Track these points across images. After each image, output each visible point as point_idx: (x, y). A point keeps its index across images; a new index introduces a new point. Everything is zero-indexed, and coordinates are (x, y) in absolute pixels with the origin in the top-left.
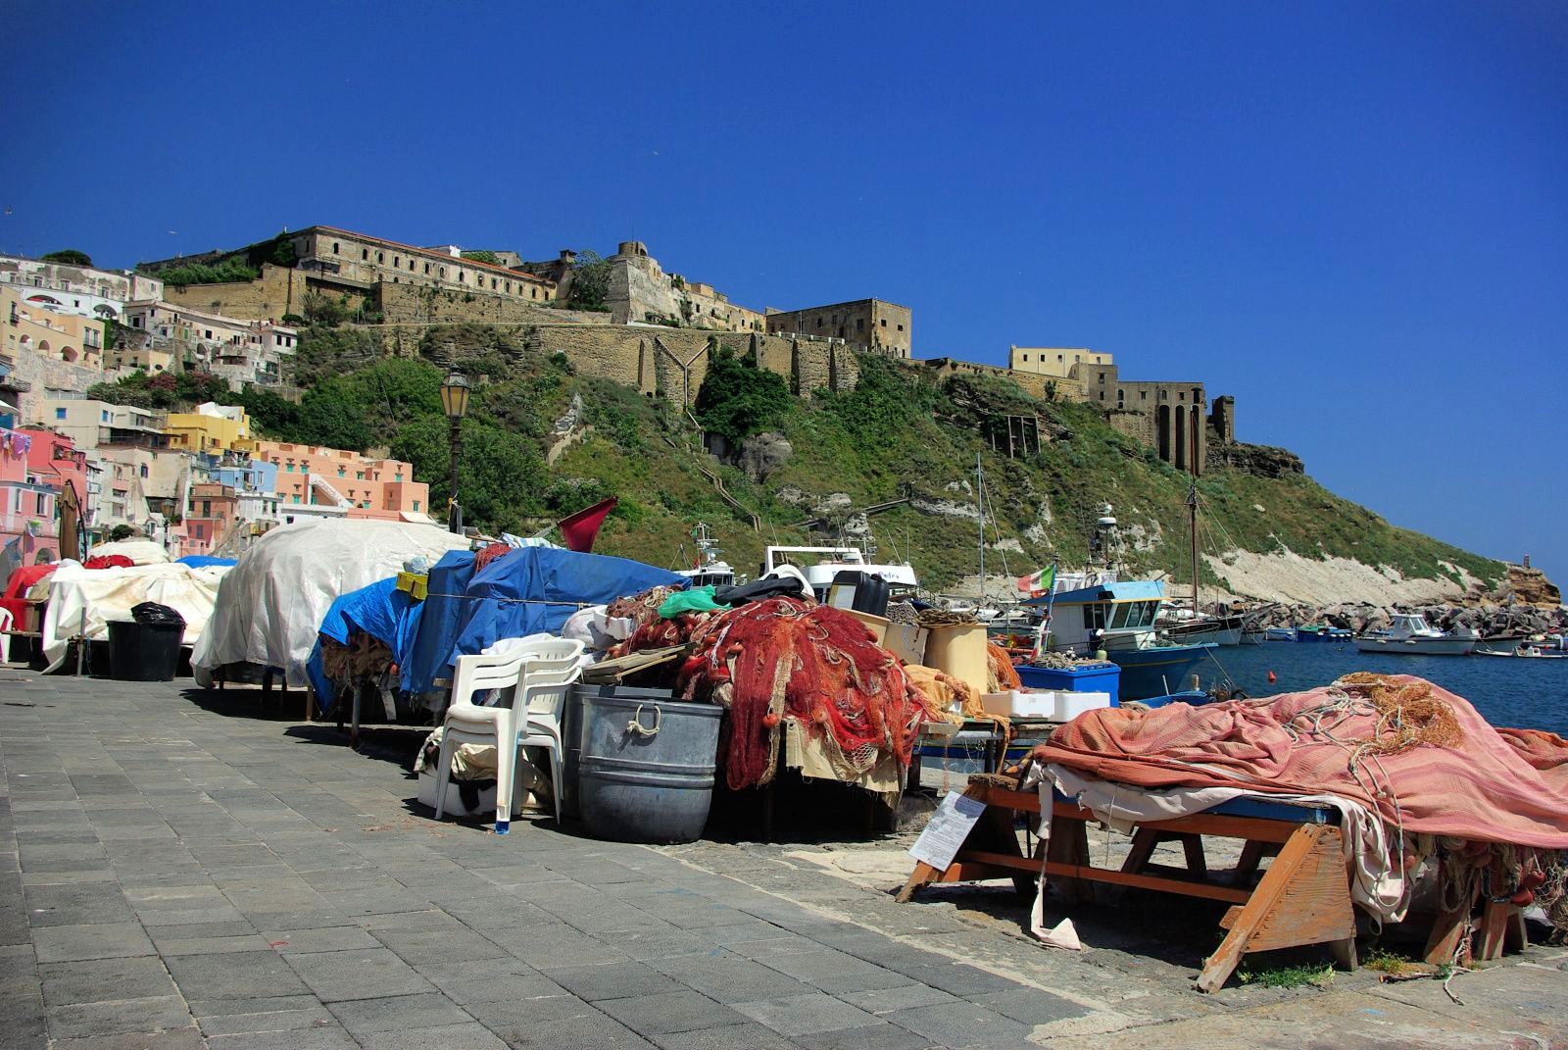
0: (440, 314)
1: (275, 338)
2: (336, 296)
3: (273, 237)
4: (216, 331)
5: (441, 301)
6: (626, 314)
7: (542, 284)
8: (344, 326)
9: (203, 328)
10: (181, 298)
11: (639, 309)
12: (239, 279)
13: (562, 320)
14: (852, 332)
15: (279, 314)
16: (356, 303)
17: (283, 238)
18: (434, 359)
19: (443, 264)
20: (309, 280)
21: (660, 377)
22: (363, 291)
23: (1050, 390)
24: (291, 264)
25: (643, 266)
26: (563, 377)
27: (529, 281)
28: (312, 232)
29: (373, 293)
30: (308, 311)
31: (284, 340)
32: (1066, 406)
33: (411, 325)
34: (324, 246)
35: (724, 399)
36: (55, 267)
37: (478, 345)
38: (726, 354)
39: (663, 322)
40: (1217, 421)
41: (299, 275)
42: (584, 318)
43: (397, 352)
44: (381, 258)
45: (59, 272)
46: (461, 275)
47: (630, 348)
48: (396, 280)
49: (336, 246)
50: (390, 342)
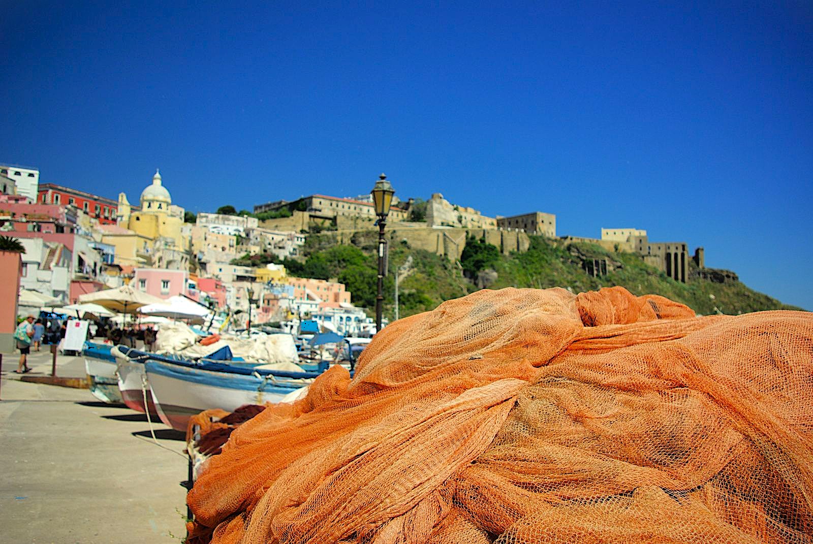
0: (359, 226)
1: (296, 239)
2: (319, 221)
3: (298, 199)
4: (275, 237)
5: (359, 221)
6: (432, 223)
7: (401, 212)
8: (324, 232)
9: (270, 236)
10: (264, 225)
11: (438, 221)
12: (283, 216)
13: (407, 227)
14: (529, 226)
15: (300, 228)
16: (328, 223)
17: (302, 200)
18: (355, 244)
19: (361, 206)
20: (311, 216)
21: (446, 248)
22: (329, 219)
23: (616, 248)
24: (304, 210)
25: (441, 203)
26: (405, 250)
27: (397, 211)
28: (312, 197)
29: (334, 219)
30: (310, 228)
31: (299, 239)
32: (624, 254)
33: (347, 231)
34: (316, 203)
35: (471, 256)
36: (221, 216)
37: (372, 238)
38: (473, 238)
39: (448, 225)
40: (696, 259)
41: (306, 214)
42: (416, 225)
43: (342, 241)
44: (337, 206)
45: (222, 218)
46: (369, 211)
47: (433, 237)
48: (343, 214)
49: (320, 203)
50: (339, 238)
